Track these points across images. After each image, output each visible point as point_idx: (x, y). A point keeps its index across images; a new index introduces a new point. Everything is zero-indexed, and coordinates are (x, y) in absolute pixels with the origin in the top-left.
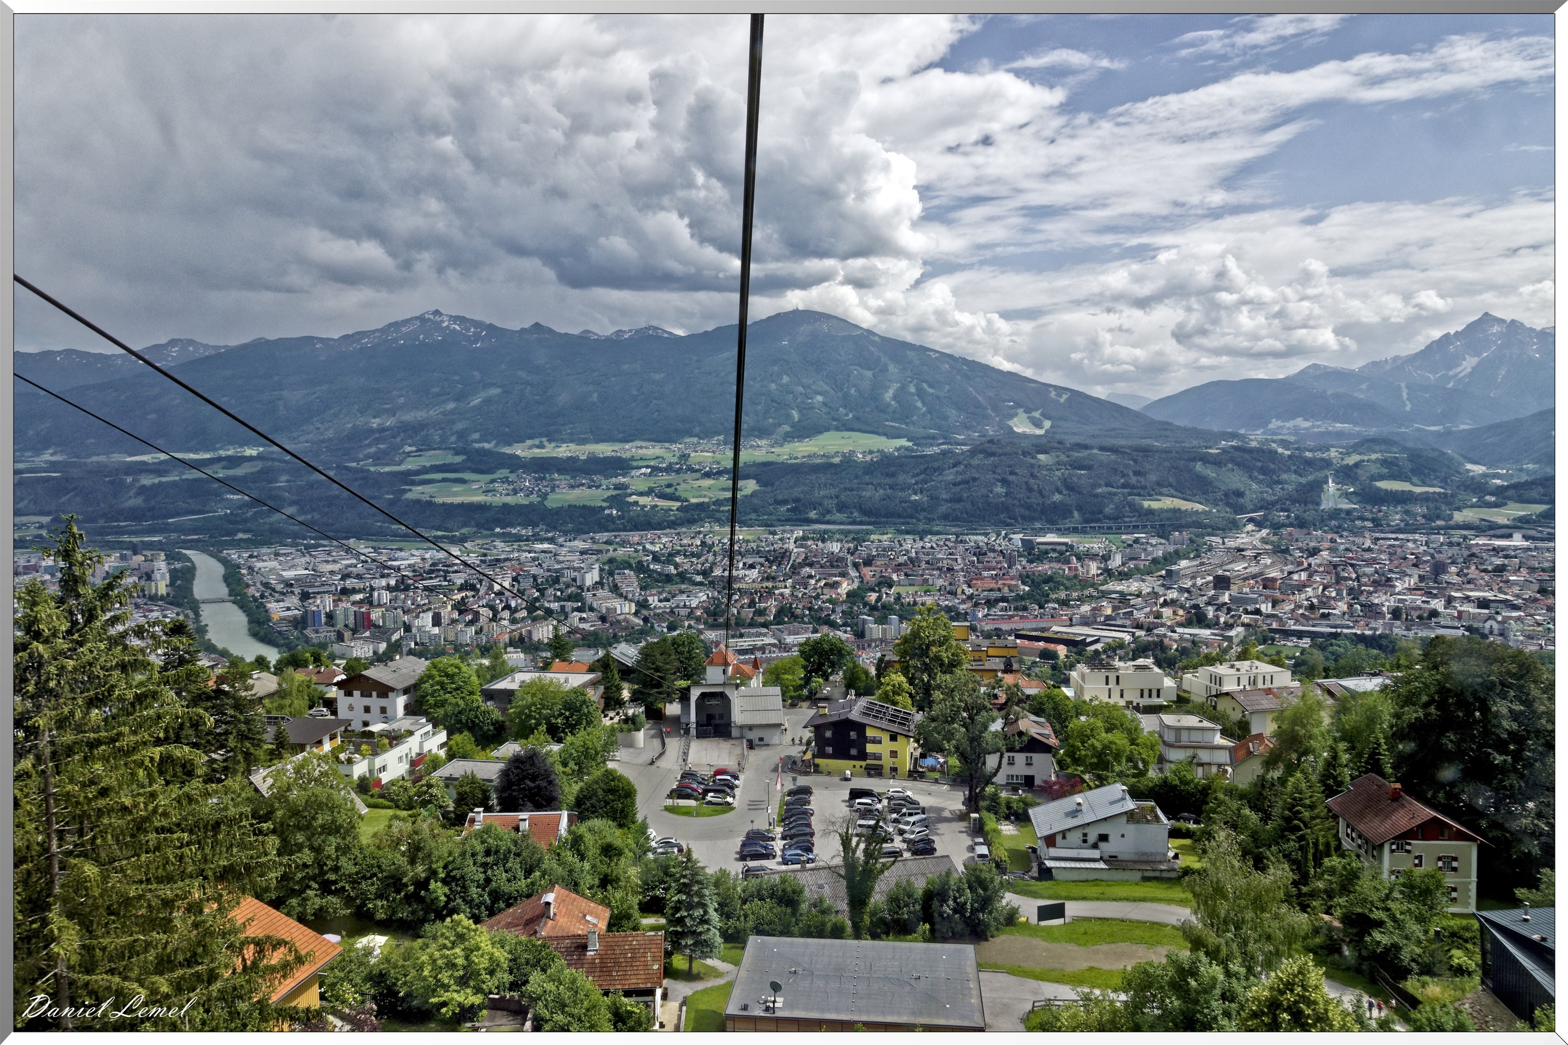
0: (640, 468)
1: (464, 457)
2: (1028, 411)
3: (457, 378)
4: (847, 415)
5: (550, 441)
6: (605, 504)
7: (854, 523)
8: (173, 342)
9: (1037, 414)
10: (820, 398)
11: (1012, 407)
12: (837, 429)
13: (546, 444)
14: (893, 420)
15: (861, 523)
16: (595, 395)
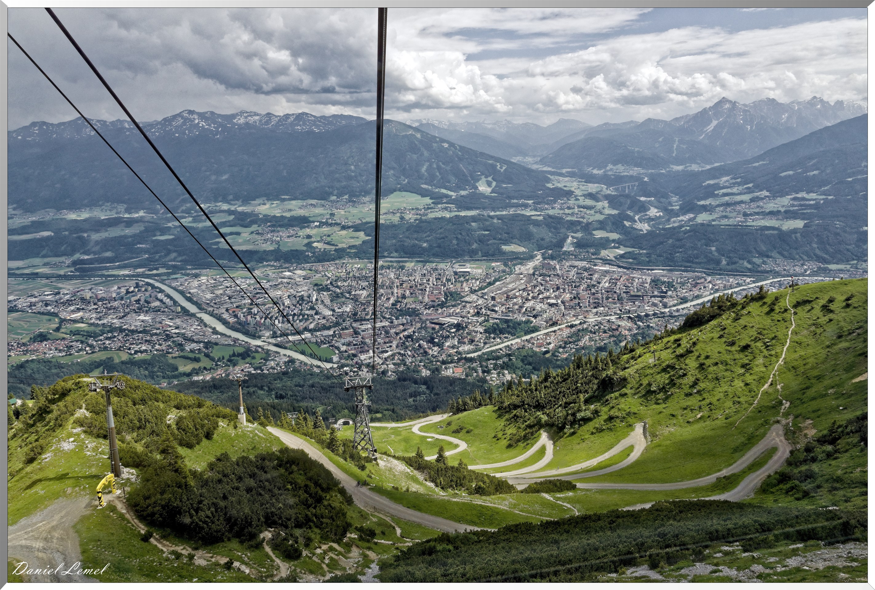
0: (314, 222)
1: (233, 217)
2: (486, 177)
3: (213, 161)
4: (404, 181)
5: (268, 200)
6: (305, 248)
7: (401, 257)
8: (34, 124)
9: (490, 179)
10: (392, 172)
11: (479, 175)
12: (400, 190)
13: (266, 202)
14: (426, 184)
15: (404, 257)
16: (285, 171)
